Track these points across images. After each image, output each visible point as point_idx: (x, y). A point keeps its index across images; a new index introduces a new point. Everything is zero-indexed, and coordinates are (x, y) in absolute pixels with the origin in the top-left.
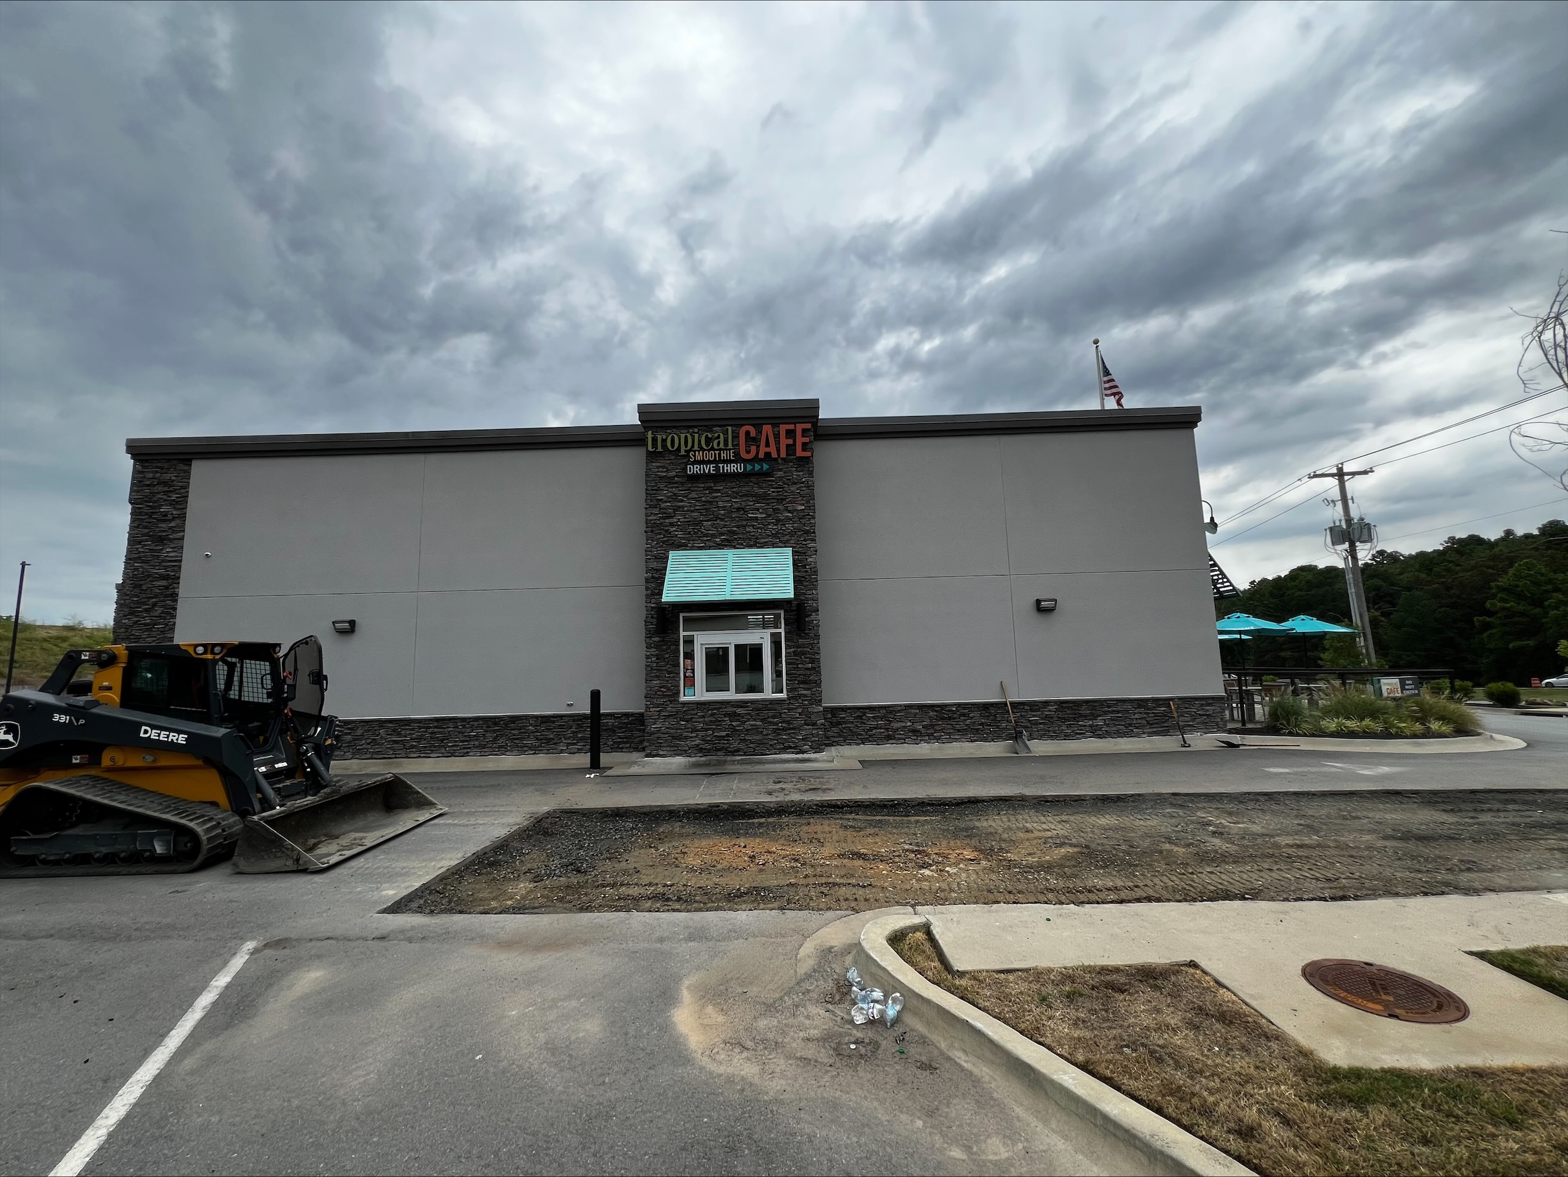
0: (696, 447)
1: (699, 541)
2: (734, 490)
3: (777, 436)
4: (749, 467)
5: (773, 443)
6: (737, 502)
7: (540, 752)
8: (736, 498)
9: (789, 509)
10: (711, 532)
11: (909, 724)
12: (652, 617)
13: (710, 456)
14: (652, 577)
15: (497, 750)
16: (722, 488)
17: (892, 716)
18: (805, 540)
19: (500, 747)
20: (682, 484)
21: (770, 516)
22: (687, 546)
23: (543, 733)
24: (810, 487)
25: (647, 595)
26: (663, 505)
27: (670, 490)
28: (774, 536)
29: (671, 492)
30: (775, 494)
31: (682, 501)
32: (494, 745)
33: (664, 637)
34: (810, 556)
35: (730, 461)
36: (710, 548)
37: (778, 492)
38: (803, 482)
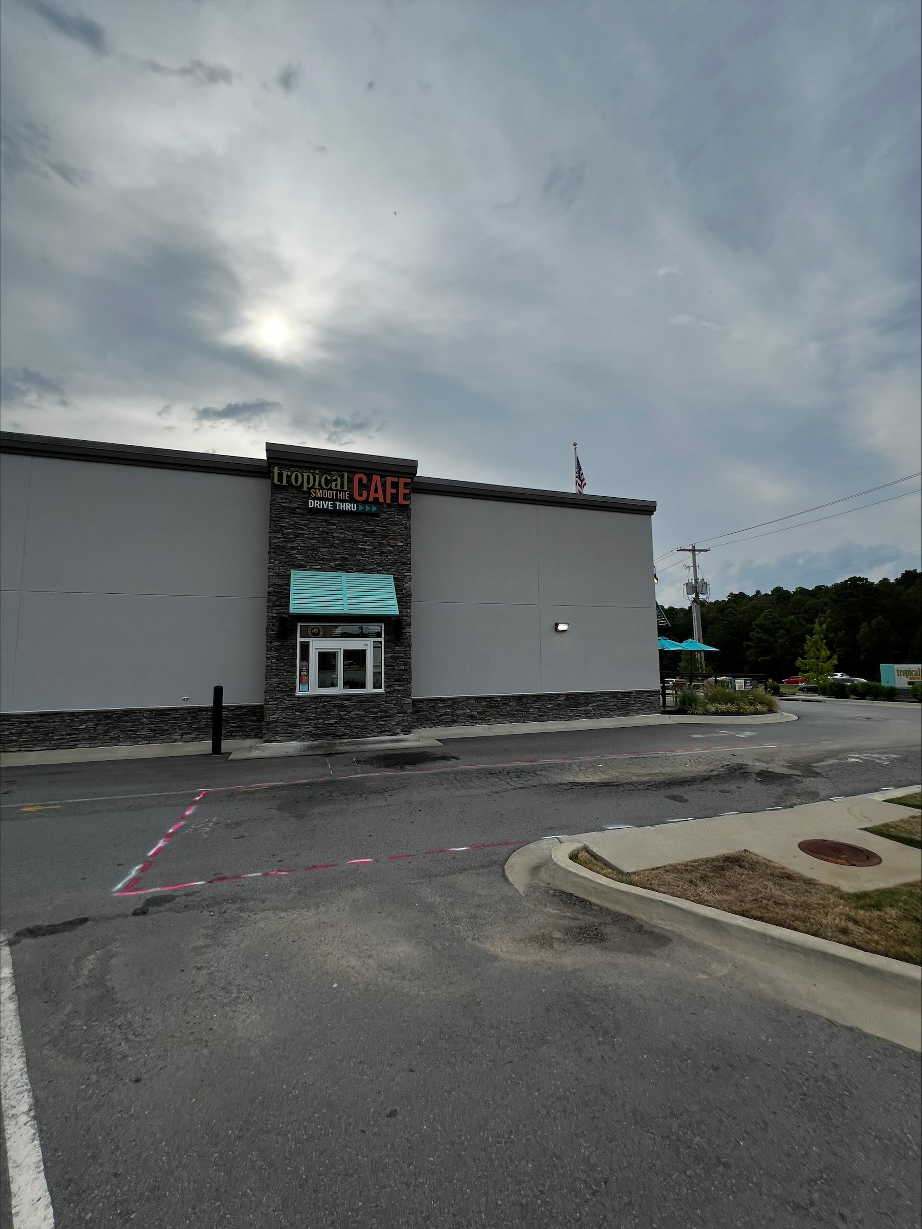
0: (317, 486)
1: (317, 564)
2: (347, 524)
3: (384, 485)
4: (361, 508)
5: (379, 490)
6: (349, 535)
7: (154, 742)
8: (349, 531)
9: (391, 544)
10: (326, 557)
11: (468, 711)
12: (273, 625)
13: (329, 494)
14: (274, 591)
15: (109, 741)
16: (336, 522)
17: (456, 706)
18: (403, 570)
19: (112, 738)
20: (303, 514)
21: (375, 548)
22: (305, 567)
23: (157, 725)
24: (408, 528)
25: (268, 607)
26: (285, 531)
27: (292, 519)
28: (379, 564)
29: (293, 520)
30: (380, 531)
31: (302, 529)
32: (106, 737)
33: (283, 642)
34: (406, 583)
35: (346, 501)
36: (325, 570)
37: (383, 530)
38: (403, 524)
